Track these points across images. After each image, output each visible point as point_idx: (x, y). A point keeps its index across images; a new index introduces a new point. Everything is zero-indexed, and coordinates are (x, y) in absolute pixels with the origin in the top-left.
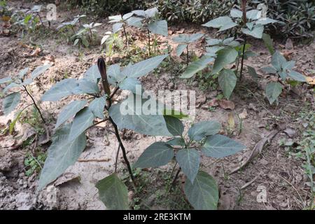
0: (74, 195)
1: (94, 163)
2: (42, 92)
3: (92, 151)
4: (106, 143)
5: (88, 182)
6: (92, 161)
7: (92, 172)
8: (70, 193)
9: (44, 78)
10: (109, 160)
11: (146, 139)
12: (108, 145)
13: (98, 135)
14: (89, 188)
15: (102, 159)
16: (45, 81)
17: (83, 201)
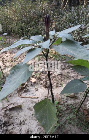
0: (17, 115)
1: (30, 99)
2: (4, 65)
3: (29, 93)
4: (36, 89)
5: (26, 109)
6: (28, 98)
7: (28, 104)
8: (15, 114)
9: (6, 60)
10: (38, 98)
11: (57, 88)
12: (37, 90)
13: (32, 85)
14: (26, 113)
15: (34, 97)
16: (6, 61)
17: (23, 119)
